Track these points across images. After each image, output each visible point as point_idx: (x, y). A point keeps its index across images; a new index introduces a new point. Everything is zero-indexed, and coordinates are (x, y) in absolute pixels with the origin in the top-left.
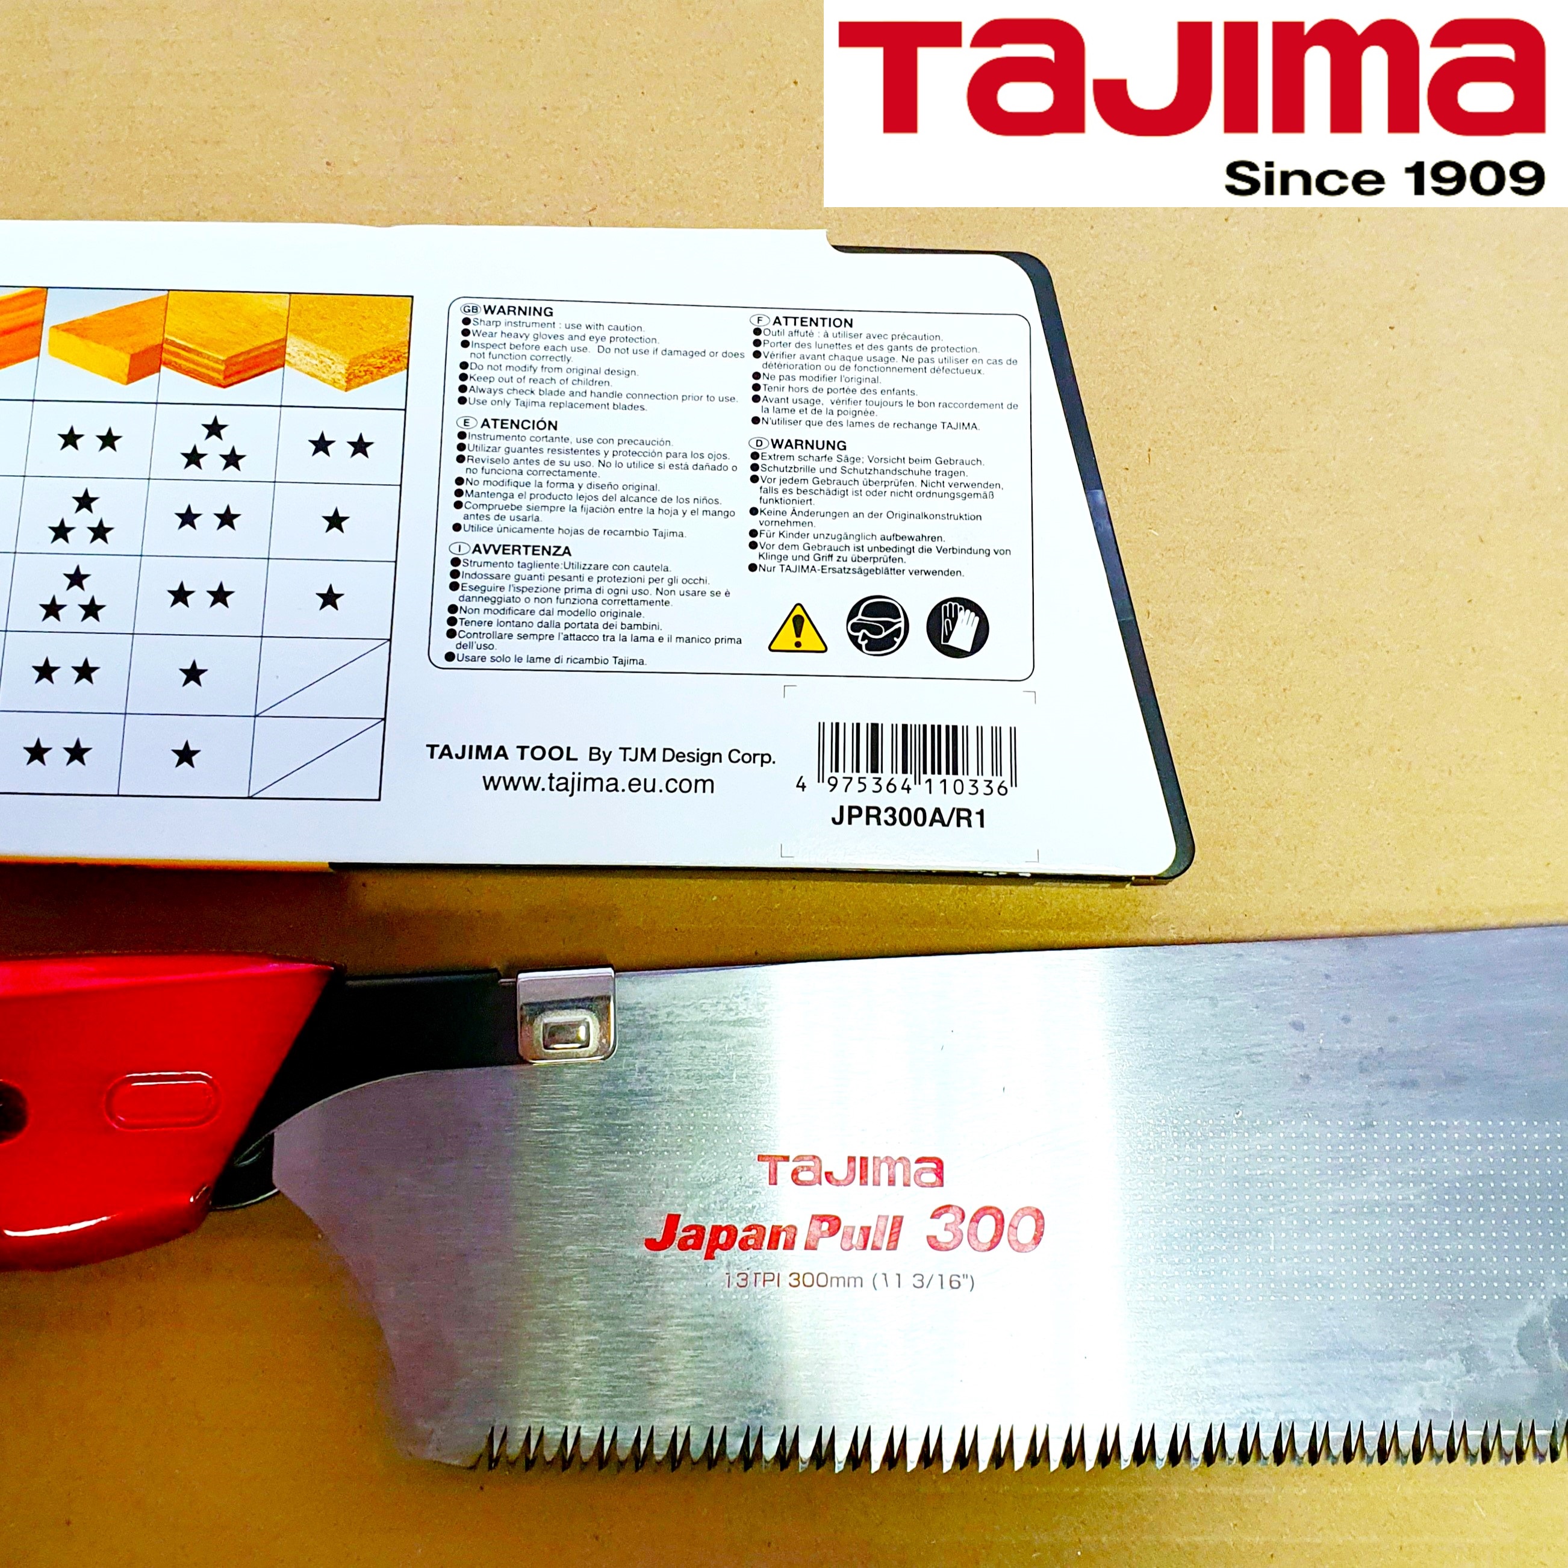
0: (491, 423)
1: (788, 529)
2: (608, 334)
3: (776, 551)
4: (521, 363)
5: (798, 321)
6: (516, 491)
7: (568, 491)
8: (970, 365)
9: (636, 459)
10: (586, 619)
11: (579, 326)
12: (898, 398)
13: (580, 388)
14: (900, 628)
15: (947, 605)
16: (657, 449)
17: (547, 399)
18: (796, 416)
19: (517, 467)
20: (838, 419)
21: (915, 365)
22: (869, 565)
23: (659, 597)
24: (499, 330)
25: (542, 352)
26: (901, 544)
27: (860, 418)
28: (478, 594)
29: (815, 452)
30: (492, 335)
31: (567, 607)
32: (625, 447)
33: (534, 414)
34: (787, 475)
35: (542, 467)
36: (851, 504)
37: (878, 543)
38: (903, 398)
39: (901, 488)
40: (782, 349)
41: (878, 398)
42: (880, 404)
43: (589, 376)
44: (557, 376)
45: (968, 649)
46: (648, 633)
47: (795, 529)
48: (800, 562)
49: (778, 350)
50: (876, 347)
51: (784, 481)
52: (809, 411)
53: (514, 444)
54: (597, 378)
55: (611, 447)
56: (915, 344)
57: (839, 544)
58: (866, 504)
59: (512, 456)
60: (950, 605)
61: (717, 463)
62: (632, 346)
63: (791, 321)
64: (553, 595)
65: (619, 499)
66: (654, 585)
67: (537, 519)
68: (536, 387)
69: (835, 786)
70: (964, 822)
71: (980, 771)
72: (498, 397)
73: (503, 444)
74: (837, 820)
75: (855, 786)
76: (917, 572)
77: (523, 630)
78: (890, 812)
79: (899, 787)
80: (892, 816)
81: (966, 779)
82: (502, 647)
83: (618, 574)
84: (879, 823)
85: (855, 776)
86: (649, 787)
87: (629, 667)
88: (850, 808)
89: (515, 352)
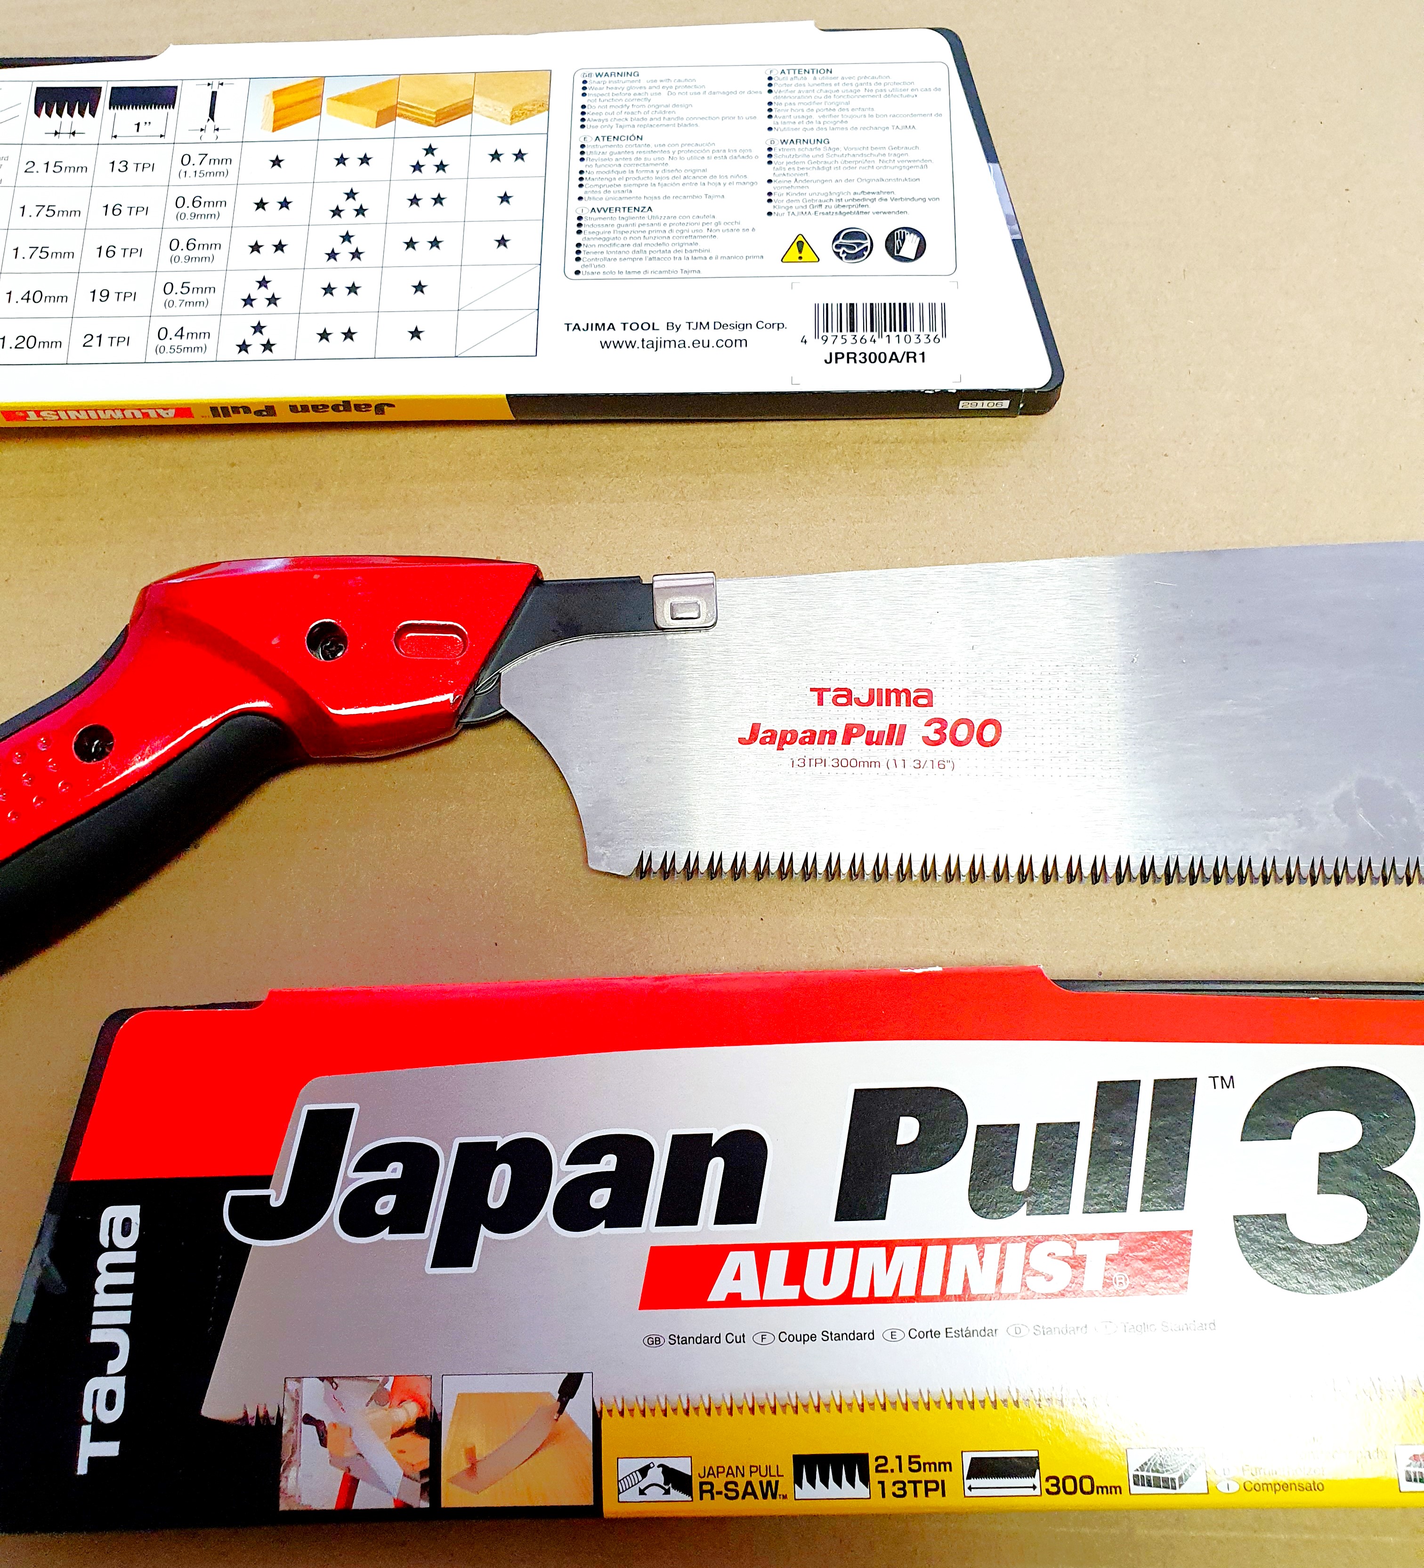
0: (601, 139)
1: (792, 191)
2: (674, 84)
3: (785, 204)
4: (619, 103)
5: (797, 72)
6: (617, 177)
7: (650, 175)
8: (910, 92)
9: (693, 154)
10: (663, 248)
11: (656, 81)
12: (863, 113)
13: (657, 116)
14: (867, 247)
15: (898, 232)
16: (706, 148)
17: (636, 123)
18: (797, 126)
19: (618, 163)
20: (824, 127)
21: (874, 93)
22: (846, 210)
23: (709, 234)
24: (605, 86)
25: (632, 97)
26: (867, 196)
27: (839, 125)
28: (594, 236)
29: (809, 146)
30: (601, 89)
31: (650, 241)
32: (686, 148)
33: (628, 132)
34: (791, 160)
35: (633, 162)
36: (833, 175)
37: (852, 196)
38: (867, 113)
39: (866, 165)
40: (787, 88)
41: (850, 113)
42: (852, 117)
43: (662, 109)
44: (642, 110)
45: (913, 258)
46: (703, 255)
47: (797, 191)
48: (801, 210)
49: (783, 88)
50: (847, 85)
51: (788, 163)
52: (804, 123)
53: (616, 150)
54: (667, 109)
55: (677, 149)
56: (873, 81)
57: (826, 198)
58: (843, 174)
59: (614, 157)
60: (900, 232)
61: (745, 155)
62: (689, 90)
63: (792, 72)
64: (642, 235)
65: (682, 177)
66: (706, 227)
67: (631, 191)
68: (629, 117)
69: (826, 341)
70: (911, 360)
71: (922, 328)
72: (605, 123)
73: (608, 150)
74: (828, 361)
75: (839, 340)
76: (877, 213)
77: (623, 256)
78: (863, 355)
79: (868, 340)
80: (864, 357)
81: (912, 334)
82: (610, 266)
83: (682, 221)
84: (855, 362)
85: (840, 334)
86: (706, 344)
87: (691, 275)
88: (836, 354)
89: (615, 97)
